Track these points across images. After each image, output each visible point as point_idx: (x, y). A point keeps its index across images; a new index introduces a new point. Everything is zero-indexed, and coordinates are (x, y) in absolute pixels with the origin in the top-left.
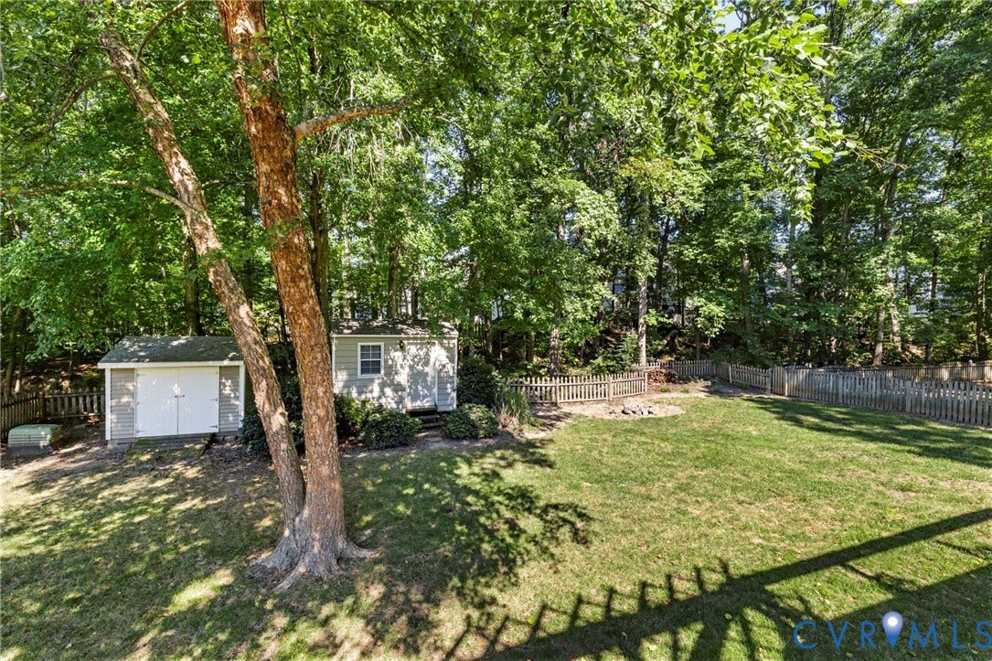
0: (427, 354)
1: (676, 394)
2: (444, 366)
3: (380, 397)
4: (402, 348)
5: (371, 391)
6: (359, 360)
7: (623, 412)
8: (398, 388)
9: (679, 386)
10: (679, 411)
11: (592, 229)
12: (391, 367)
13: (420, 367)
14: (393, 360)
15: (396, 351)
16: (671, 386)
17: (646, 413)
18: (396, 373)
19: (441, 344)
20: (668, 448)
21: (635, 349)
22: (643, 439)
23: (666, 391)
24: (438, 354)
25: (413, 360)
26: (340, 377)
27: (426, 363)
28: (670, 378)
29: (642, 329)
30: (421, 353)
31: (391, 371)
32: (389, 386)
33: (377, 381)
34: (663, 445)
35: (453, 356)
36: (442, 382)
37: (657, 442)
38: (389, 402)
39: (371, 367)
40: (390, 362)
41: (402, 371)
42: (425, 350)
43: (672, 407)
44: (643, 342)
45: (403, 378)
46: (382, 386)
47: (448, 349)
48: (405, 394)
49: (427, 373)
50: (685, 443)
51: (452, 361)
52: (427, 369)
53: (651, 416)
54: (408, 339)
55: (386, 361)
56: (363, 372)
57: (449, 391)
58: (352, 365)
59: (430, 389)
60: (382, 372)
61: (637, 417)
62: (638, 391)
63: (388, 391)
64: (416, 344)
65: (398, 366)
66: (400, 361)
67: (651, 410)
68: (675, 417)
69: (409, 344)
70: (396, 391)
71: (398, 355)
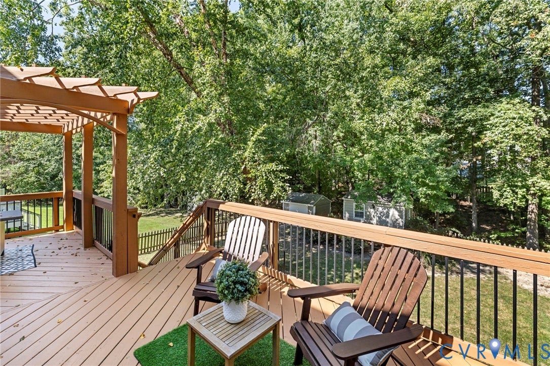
0: (388, 212)
2: (397, 220)
4: (374, 207)
6: (354, 211)
12: (368, 216)
13: (384, 218)
14: (369, 212)
15: (371, 208)
18: (371, 219)
19: (396, 208)
24: (393, 213)
25: (380, 214)
26: (346, 216)
27: (387, 217)
30: (385, 211)
31: (369, 218)
33: (362, 221)
35: (402, 215)
39: (359, 214)
40: (368, 213)
41: (374, 218)
42: (386, 210)
45: (374, 222)
47: (399, 211)
49: (388, 222)
51: (401, 218)
52: (388, 220)
54: (377, 203)
55: (366, 213)
56: (355, 216)
58: (351, 212)
60: (364, 217)
64: (382, 207)
65: (372, 216)
66: (373, 214)
69: (378, 206)
71: (372, 210)
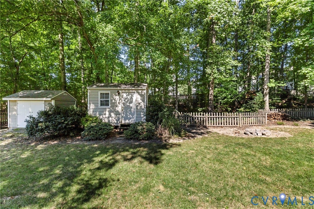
0: (132, 98)
1: (289, 126)
2: (139, 104)
3: (109, 117)
4: (119, 94)
5: (105, 114)
6: (99, 99)
7: (245, 133)
8: (117, 113)
9: (291, 122)
10: (287, 135)
11: (219, 19)
12: (114, 103)
13: (128, 104)
14: (115, 100)
15: (116, 95)
16: (285, 122)
17: (260, 135)
18: (117, 106)
19: (138, 93)
20: (267, 161)
21: (261, 102)
22: (248, 151)
23: (281, 124)
24: (136, 97)
25: (125, 101)
26: (91, 107)
27: (131, 102)
28: (285, 118)
29: (266, 91)
30: (129, 97)
31: (114, 105)
32: (113, 112)
33: (108, 110)
34: (263, 158)
35: (144, 98)
36: (138, 111)
37: (258, 155)
38: (113, 120)
39: (105, 103)
40: (113, 101)
41: (119, 105)
42: (130, 95)
43: (283, 133)
44: (267, 98)
45: (119, 109)
46: (110, 112)
47: (141, 95)
48: (120, 116)
49: (131, 107)
50: (287, 159)
51: (143, 101)
52: (131, 105)
53: (264, 136)
54: (122, 90)
55: (111, 101)
56: (101, 105)
57: (142, 116)
58: (96, 102)
59: (133, 115)
60: (110, 105)
61: (253, 136)
62: (260, 123)
63: (113, 115)
64: (126, 93)
65: (117, 103)
66: (118, 101)
67: (264, 133)
68: (284, 138)
69: (122, 92)
70: (116, 114)
71: (117, 97)
